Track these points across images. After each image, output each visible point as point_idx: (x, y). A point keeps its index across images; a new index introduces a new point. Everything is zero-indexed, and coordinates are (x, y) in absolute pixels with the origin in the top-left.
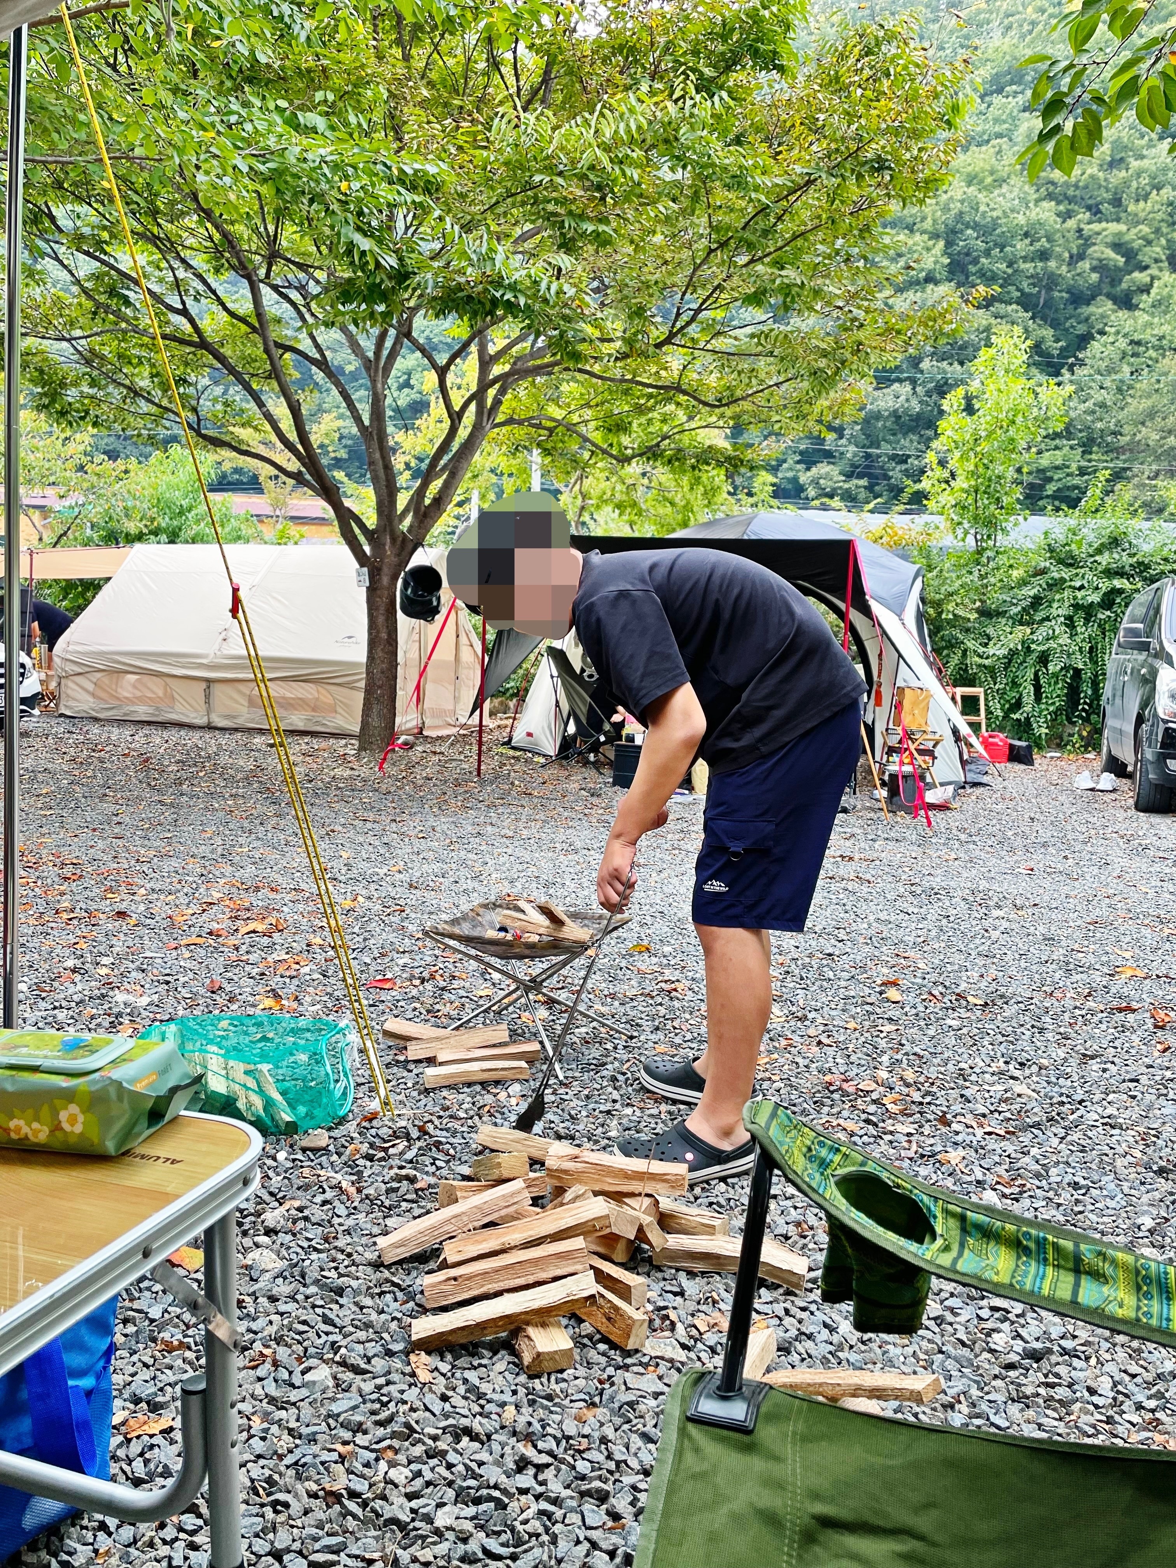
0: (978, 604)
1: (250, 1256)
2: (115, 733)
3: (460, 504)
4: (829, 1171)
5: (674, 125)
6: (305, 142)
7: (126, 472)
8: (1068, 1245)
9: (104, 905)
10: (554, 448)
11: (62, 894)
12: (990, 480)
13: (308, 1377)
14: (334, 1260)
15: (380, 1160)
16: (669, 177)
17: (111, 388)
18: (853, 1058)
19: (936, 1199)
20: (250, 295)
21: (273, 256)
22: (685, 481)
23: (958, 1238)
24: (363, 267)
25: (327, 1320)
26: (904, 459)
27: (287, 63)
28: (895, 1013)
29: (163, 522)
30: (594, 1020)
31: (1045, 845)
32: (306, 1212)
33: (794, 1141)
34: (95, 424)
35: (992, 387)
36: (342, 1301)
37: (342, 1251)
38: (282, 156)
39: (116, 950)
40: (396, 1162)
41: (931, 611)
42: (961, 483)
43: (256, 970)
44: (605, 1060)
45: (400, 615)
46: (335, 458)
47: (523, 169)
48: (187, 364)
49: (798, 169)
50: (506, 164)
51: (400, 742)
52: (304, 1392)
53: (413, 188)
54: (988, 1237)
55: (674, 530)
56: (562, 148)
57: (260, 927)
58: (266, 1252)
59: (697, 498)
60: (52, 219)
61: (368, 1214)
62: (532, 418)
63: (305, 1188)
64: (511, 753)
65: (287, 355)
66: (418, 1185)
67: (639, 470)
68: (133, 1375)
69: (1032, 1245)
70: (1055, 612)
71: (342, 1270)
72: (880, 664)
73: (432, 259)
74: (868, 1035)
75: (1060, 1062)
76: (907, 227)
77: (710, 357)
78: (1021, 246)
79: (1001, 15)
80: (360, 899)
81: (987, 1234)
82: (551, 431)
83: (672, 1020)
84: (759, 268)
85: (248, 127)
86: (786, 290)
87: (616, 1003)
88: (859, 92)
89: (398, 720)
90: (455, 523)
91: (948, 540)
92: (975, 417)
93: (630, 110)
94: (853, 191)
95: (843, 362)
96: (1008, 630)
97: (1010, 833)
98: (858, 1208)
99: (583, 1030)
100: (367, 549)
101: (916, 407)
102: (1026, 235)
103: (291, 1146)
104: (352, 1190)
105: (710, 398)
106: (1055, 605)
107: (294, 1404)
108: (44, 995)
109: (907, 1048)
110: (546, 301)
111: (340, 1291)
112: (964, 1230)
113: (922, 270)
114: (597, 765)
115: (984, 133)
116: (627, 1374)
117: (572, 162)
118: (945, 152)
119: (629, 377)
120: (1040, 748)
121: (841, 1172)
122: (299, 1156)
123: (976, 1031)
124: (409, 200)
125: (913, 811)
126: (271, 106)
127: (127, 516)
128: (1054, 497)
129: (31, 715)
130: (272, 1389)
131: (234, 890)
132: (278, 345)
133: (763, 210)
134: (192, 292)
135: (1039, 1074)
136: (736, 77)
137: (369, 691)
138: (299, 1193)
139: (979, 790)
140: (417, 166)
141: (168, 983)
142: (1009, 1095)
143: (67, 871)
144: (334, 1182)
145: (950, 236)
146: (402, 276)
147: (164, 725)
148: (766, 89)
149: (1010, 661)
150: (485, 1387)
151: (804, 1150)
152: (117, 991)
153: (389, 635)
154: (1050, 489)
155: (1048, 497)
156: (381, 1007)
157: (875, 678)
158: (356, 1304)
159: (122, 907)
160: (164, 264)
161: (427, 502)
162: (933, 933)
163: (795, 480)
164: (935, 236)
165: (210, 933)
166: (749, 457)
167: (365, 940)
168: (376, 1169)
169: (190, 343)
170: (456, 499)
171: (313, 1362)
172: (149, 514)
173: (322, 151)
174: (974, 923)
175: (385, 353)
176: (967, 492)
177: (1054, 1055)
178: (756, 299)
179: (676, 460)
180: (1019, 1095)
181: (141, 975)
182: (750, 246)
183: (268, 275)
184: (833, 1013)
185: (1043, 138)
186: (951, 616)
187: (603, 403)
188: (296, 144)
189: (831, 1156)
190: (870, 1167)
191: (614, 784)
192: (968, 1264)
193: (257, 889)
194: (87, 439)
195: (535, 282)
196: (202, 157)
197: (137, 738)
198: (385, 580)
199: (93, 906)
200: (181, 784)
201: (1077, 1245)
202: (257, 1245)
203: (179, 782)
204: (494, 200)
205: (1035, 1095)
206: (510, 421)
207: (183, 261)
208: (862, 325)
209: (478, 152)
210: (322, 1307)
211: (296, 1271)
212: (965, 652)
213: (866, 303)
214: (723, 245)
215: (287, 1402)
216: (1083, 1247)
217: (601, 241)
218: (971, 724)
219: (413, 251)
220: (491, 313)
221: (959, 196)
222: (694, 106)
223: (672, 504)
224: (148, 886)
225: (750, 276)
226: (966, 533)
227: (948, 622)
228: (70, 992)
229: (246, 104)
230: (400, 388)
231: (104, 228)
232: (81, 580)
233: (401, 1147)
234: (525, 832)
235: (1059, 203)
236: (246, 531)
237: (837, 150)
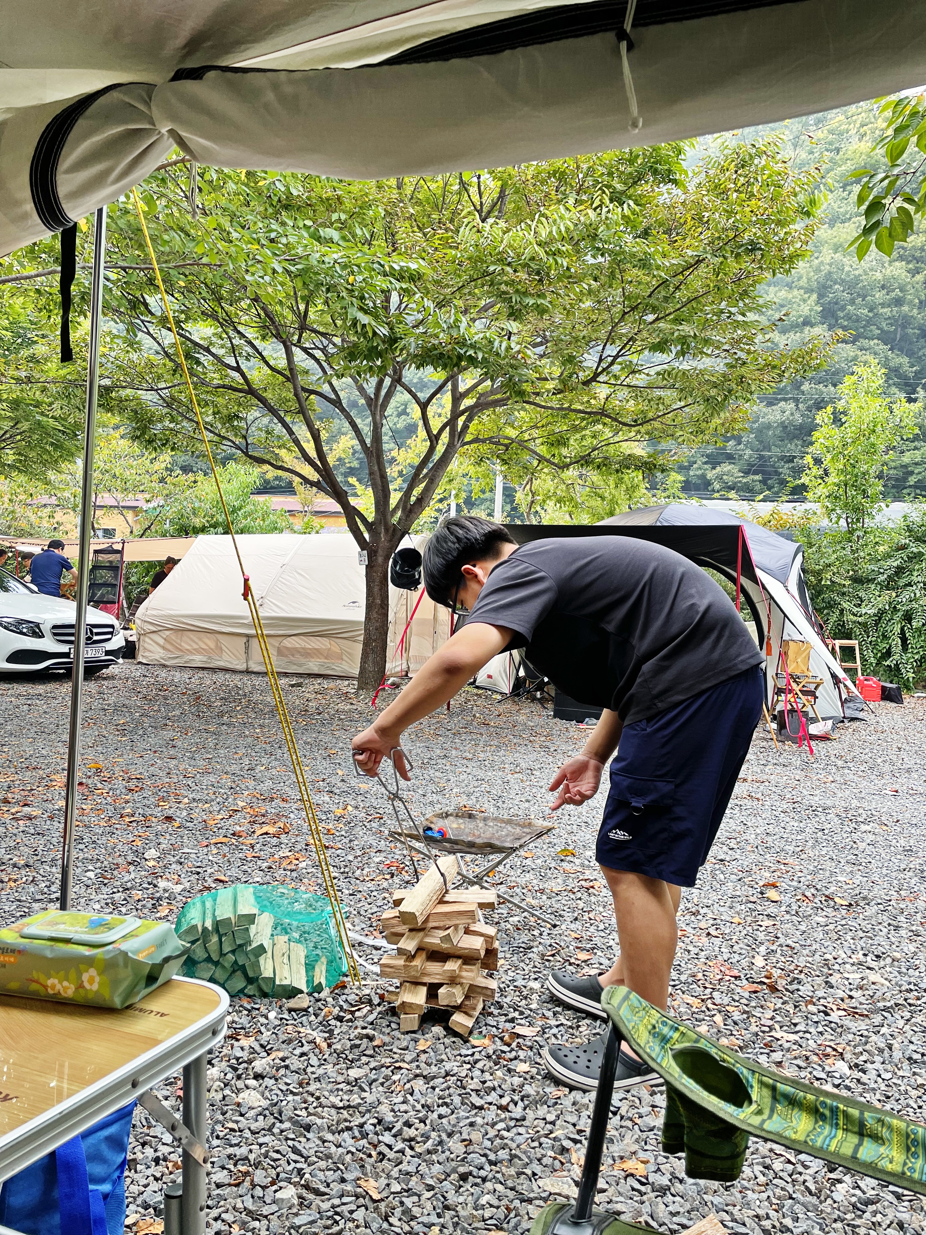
0: (851, 573)
1: (241, 1095)
2: (178, 676)
3: (441, 501)
4: (668, 1045)
5: (594, 226)
6: (325, 249)
7: (195, 482)
8: (855, 1112)
9: (157, 811)
10: (510, 459)
11: (127, 802)
12: (856, 476)
13: (279, 1195)
14: (305, 1102)
15: (348, 1021)
16: (592, 261)
17: (184, 424)
18: (736, 948)
19: (754, 1072)
20: (284, 356)
21: (303, 327)
22: (612, 483)
23: (769, 1104)
24: (365, 335)
25: (295, 1151)
26: (791, 460)
27: (313, 194)
28: (772, 909)
29: (221, 518)
30: (525, 911)
31: (909, 771)
32: (287, 1062)
33: (642, 1019)
34: (173, 449)
35: (855, 405)
36: (309, 1135)
37: (312, 1095)
38: (307, 259)
39: (162, 846)
40: (360, 1023)
41: (812, 579)
42: (833, 479)
43: (266, 864)
44: (532, 944)
45: (391, 586)
46: (350, 468)
47: (483, 262)
48: (240, 405)
49: (690, 252)
50: (469, 259)
51: (389, 682)
52: (274, 1208)
53: (400, 279)
54: (793, 1105)
55: (603, 518)
56: (510, 246)
57: (272, 830)
58: (253, 1093)
59: (621, 495)
60: (146, 305)
61: (334, 1065)
62: (492, 437)
63: (289, 1042)
64: (475, 691)
65: (312, 397)
66: (375, 1043)
67: (576, 473)
68: (145, 1186)
69: (827, 1113)
70: (915, 579)
71: (311, 1110)
72: (769, 622)
73: (413, 327)
74: (749, 929)
75: (910, 955)
76: (787, 285)
77: (626, 390)
78: (879, 296)
79: (858, 125)
80: (349, 808)
81: (793, 1102)
82: (507, 446)
83: (589, 912)
84: (662, 325)
85: (284, 240)
86: (683, 340)
87: (544, 897)
88: (735, 195)
89: (388, 666)
90: (437, 514)
91: (825, 523)
92: (843, 428)
93: (561, 217)
94: (733, 266)
95: (730, 391)
96: (877, 593)
97: (879, 760)
98: (691, 1076)
99: (516, 919)
100: (367, 536)
101: (798, 419)
102: (883, 287)
103: (280, 1007)
104: (324, 1045)
105: (628, 420)
106: (915, 573)
107: (266, 1217)
108: (106, 881)
109: (782, 940)
110: (498, 354)
111: (308, 1128)
112: (774, 1098)
113: (801, 316)
114: (542, 701)
115: (846, 213)
116: (530, 1207)
117: (518, 256)
118: (805, 235)
119: (566, 406)
120: (909, 689)
121: (678, 1046)
122: (286, 1016)
123: (839, 928)
124: (398, 287)
125: (798, 741)
126: (301, 225)
127: (194, 514)
128: (915, 487)
129: (117, 663)
130: (249, 1203)
131: (254, 800)
132: (304, 390)
133: (664, 283)
134: (244, 354)
135: (892, 965)
136: (643, 188)
137: (366, 644)
138: (284, 1046)
139: (857, 724)
140: (402, 264)
141: (198, 873)
142: (865, 982)
143: (132, 785)
144: (311, 1038)
145: (822, 290)
146: (393, 340)
147: (214, 670)
148: (666, 195)
149: (880, 619)
150: (416, 1211)
151: (650, 1027)
152: (160, 879)
153: (382, 601)
154: (912, 480)
155: (910, 486)
156: (359, 896)
157: (766, 633)
158: (320, 1138)
159: (170, 813)
160: (224, 336)
161: (413, 499)
162: (810, 844)
163: (703, 476)
164: (809, 291)
165: (234, 834)
166: (661, 462)
167: (351, 841)
168: (345, 1028)
169: (240, 391)
170: (436, 497)
171: (282, 1184)
172: (211, 512)
173: (335, 256)
174: (845, 835)
175: (383, 392)
176: (838, 485)
177: (905, 949)
178: (661, 347)
179: (603, 465)
180: (873, 983)
181: (179, 867)
182: (654, 309)
183: (299, 340)
184: (722, 909)
185: (867, 231)
186: (829, 583)
187: (547, 425)
188: (317, 251)
189: (671, 1033)
190: (702, 1044)
191: (555, 716)
192: (773, 1125)
193: (272, 799)
194: (168, 459)
195: (490, 342)
196: (250, 263)
197: (193, 680)
198: (380, 560)
199: (149, 812)
200: (222, 716)
201: (862, 1113)
202: (247, 1087)
203: (221, 715)
204: (460, 284)
205: (887, 983)
206: (476, 440)
207: (239, 332)
208: (744, 363)
209: (448, 251)
210: (293, 1140)
211: (275, 1110)
212: (842, 611)
213: (747, 347)
214: (633, 309)
215: (260, 1215)
216: (867, 1115)
217: (541, 311)
218: (846, 670)
219: (401, 323)
220: (457, 365)
221: (828, 260)
222: (609, 212)
223: (603, 498)
224: (191, 796)
225: (655, 330)
226: (839, 517)
227: (827, 587)
228: (125, 879)
229: (283, 224)
230: (399, 415)
231: (182, 312)
232: (159, 562)
233: (365, 1011)
234: (482, 755)
235: (908, 262)
236: (281, 524)
237: (719, 238)
